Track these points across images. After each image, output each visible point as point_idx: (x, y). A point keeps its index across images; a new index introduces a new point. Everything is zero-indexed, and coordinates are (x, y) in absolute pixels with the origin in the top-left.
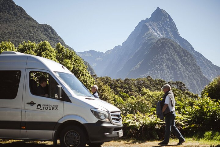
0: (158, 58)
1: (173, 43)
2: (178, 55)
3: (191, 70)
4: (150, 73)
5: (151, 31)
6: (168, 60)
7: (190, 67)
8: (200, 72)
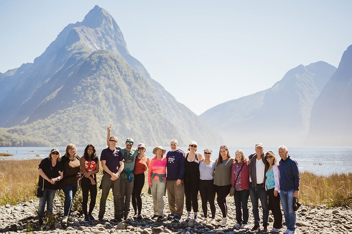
0: (91, 83)
1: (118, 60)
2: (125, 80)
3: (144, 105)
4: (75, 107)
5: (83, 41)
6: (107, 87)
7: (144, 102)
8: (159, 109)
